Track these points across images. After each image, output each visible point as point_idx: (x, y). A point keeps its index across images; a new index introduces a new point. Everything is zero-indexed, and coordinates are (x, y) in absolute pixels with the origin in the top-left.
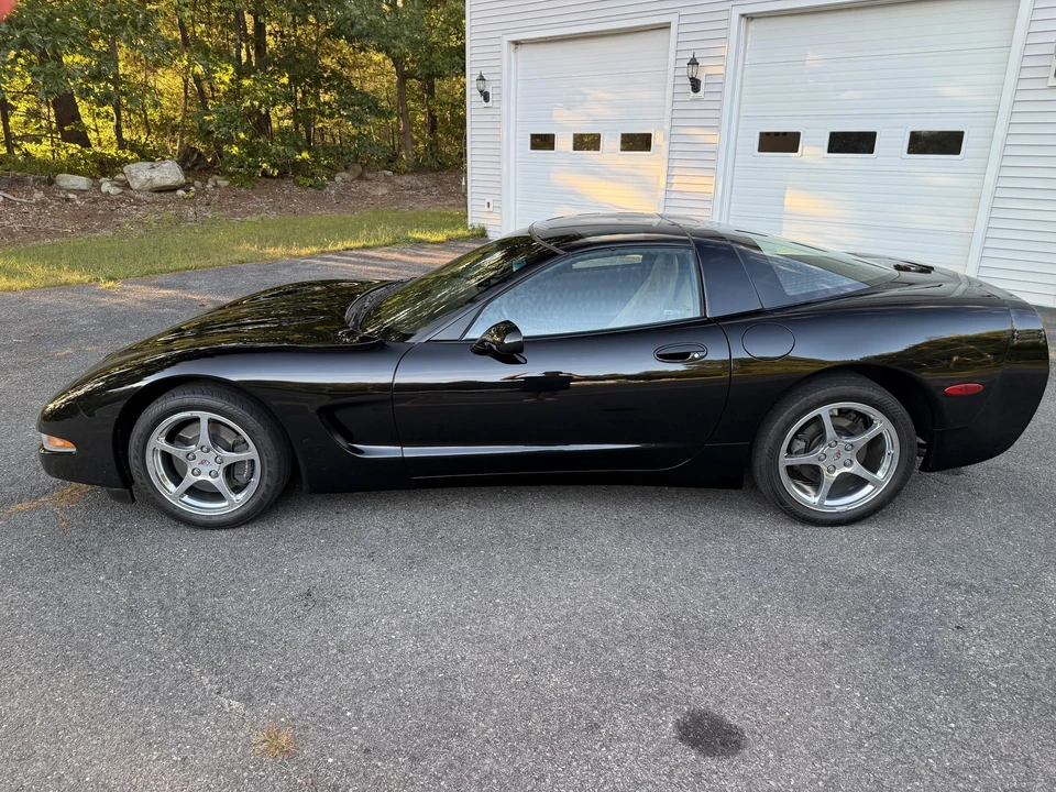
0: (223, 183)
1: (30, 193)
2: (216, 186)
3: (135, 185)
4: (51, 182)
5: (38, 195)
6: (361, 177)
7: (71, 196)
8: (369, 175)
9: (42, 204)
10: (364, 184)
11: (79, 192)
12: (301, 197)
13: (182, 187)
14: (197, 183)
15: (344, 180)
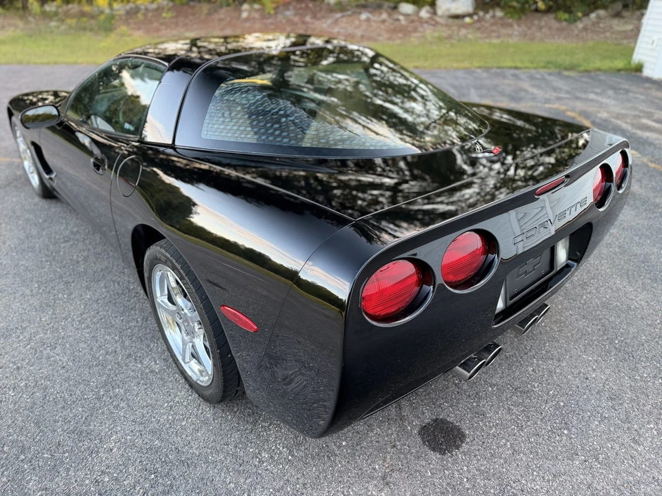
0: (499, 13)
1: (381, 14)
2: (494, 17)
3: (440, 12)
4: (395, 8)
5: (384, 16)
6: (618, 15)
7: (401, 18)
8: (625, 14)
9: (384, 21)
10: (615, 21)
11: (406, 15)
12: (550, 28)
13: (470, 15)
14: (481, 13)
15: (598, 17)
